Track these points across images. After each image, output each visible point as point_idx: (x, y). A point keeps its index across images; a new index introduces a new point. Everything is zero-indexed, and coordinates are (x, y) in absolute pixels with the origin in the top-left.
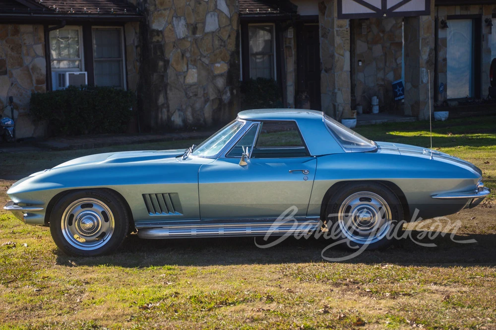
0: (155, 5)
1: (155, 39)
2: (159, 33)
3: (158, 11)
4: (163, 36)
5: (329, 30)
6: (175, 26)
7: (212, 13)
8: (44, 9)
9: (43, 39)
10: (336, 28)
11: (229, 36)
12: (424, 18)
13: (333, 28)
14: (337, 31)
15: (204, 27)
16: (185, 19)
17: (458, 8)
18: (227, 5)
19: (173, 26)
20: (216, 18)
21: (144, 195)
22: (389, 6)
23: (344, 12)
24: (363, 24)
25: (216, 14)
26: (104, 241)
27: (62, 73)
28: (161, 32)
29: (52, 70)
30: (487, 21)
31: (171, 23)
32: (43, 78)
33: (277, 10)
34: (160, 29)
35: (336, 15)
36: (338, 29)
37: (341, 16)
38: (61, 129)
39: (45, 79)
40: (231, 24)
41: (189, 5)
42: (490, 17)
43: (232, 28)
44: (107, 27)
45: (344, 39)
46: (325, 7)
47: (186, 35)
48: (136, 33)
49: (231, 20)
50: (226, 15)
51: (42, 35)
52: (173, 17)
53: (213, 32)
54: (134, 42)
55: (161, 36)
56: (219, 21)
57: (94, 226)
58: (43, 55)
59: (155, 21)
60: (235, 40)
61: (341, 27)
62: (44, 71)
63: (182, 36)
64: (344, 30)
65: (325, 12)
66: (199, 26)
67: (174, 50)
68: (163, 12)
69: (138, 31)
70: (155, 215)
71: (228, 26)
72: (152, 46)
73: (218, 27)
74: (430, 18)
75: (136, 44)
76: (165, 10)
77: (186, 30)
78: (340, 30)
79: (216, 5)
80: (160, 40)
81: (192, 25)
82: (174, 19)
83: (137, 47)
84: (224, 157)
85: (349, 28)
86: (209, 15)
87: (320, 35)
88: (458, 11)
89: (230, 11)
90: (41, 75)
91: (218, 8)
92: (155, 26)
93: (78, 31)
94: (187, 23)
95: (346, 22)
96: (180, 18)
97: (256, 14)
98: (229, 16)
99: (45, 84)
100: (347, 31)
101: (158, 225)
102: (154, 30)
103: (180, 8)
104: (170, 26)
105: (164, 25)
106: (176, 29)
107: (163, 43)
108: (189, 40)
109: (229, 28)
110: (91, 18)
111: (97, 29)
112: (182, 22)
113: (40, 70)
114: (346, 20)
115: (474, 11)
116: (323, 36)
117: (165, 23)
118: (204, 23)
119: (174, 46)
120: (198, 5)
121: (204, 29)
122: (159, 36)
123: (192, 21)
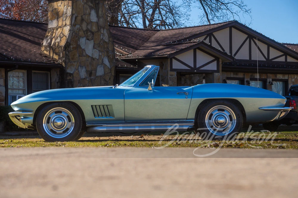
0: (69, 59)
1: (68, 78)
2: (71, 74)
3: (71, 62)
4: (73, 77)
5: (166, 77)
6: (80, 71)
7: (100, 65)
8: (6, 58)
9: (4, 76)
10: (169, 76)
11: (110, 79)
12: (216, 74)
13: (168, 76)
14: (170, 78)
15: (96, 73)
16: (85, 68)
17: (232, 73)
18: (109, 62)
19: (79, 71)
20: (103, 68)
21: (92, 106)
22: (197, 66)
23: (174, 67)
24: (182, 78)
25: (103, 66)
26: (68, 133)
27: (14, 96)
28: (72, 74)
29: (9, 94)
30: (247, 81)
31: (78, 69)
32: (3, 98)
33: (136, 66)
34: (72, 72)
35: (169, 69)
36: (170, 77)
37: (172, 70)
38: (13, 127)
39: (4, 99)
40: (111, 72)
41: (88, 60)
42: (249, 79)
43: (111, 74)
44: (41, 72)
45: (173, 82)
46: (163, 65)
47: (86, 77)
48: (57, 75)
49: (111, 70)
50: (108, 67)
51: (4, 74)
52: (79, 66)
53: (101, 76)
54: (56, 79)
55: (72, 76)
56: (104, 70)
57: (62, 124)
58: (3, 85)
59: (69, 68)
60: (113, 81)
61: (172, 75)
62: (4, 94)
63: (84, 77)
64: (174, 78)
65: (163, 68)
66: (93, 72)
67: (79, 85)
68: (74, 63)
69: (58, 73)
70: (98, 118)
71: (109, 73)
72: (67, 82)
73: (103, 73)
74: (219, 74)
75: (57, 81)
76: (74, 62)
77: (86, 74)
78: (171, 77)
79: (103, 61)
80: (71, 78)
81: (89, 71)
82: (79, 67)
83: (57, 83)
84: (139, 86)
85: (176, 77)
86: (99, 66)
87: (160, 80)
88: (232, 75)
89: (110, 65)
90: (2, 96)
91: (104, 63)
92: (69, 71)
93: (24, 73)
94: (86, 70)
95: (175, 73)
96: (83, 67)
97: (125, 68)
98: (110, 68)
99: (4, 102)
100: (175, 78)
101: (100, 124)
102: (68, 73)
103: (83, 62)
104: (77, 71)
105: (73, 70)
106: (80, 73)
107: (73, 80)
108: (88, 79)
109: (110, 74)
110: (33, 64)
111: (35, 72)
112: (84, 70)
113: (2, 93)
114: (175, 72)
115: (240, 75)
116: (162, 81)
117: (74, 69)
118: (96, 70)
119: (79, 82)
120: (93, 61)
121: (96, 74)
122: (70, 76)
123: (90, 69)
